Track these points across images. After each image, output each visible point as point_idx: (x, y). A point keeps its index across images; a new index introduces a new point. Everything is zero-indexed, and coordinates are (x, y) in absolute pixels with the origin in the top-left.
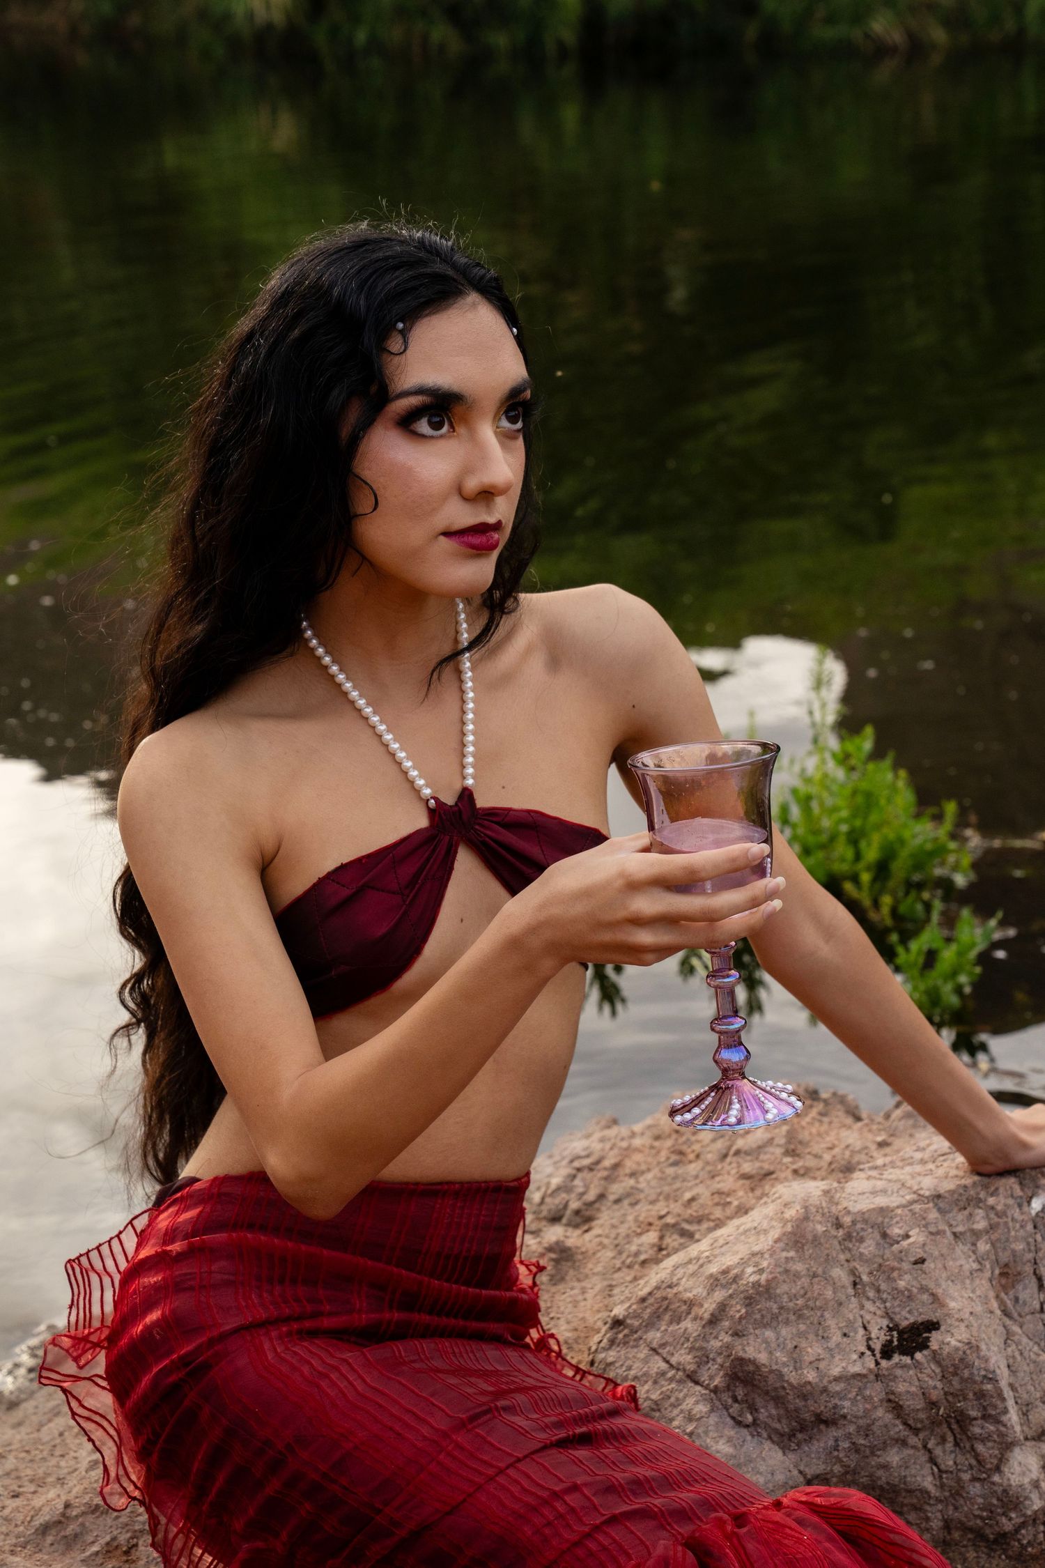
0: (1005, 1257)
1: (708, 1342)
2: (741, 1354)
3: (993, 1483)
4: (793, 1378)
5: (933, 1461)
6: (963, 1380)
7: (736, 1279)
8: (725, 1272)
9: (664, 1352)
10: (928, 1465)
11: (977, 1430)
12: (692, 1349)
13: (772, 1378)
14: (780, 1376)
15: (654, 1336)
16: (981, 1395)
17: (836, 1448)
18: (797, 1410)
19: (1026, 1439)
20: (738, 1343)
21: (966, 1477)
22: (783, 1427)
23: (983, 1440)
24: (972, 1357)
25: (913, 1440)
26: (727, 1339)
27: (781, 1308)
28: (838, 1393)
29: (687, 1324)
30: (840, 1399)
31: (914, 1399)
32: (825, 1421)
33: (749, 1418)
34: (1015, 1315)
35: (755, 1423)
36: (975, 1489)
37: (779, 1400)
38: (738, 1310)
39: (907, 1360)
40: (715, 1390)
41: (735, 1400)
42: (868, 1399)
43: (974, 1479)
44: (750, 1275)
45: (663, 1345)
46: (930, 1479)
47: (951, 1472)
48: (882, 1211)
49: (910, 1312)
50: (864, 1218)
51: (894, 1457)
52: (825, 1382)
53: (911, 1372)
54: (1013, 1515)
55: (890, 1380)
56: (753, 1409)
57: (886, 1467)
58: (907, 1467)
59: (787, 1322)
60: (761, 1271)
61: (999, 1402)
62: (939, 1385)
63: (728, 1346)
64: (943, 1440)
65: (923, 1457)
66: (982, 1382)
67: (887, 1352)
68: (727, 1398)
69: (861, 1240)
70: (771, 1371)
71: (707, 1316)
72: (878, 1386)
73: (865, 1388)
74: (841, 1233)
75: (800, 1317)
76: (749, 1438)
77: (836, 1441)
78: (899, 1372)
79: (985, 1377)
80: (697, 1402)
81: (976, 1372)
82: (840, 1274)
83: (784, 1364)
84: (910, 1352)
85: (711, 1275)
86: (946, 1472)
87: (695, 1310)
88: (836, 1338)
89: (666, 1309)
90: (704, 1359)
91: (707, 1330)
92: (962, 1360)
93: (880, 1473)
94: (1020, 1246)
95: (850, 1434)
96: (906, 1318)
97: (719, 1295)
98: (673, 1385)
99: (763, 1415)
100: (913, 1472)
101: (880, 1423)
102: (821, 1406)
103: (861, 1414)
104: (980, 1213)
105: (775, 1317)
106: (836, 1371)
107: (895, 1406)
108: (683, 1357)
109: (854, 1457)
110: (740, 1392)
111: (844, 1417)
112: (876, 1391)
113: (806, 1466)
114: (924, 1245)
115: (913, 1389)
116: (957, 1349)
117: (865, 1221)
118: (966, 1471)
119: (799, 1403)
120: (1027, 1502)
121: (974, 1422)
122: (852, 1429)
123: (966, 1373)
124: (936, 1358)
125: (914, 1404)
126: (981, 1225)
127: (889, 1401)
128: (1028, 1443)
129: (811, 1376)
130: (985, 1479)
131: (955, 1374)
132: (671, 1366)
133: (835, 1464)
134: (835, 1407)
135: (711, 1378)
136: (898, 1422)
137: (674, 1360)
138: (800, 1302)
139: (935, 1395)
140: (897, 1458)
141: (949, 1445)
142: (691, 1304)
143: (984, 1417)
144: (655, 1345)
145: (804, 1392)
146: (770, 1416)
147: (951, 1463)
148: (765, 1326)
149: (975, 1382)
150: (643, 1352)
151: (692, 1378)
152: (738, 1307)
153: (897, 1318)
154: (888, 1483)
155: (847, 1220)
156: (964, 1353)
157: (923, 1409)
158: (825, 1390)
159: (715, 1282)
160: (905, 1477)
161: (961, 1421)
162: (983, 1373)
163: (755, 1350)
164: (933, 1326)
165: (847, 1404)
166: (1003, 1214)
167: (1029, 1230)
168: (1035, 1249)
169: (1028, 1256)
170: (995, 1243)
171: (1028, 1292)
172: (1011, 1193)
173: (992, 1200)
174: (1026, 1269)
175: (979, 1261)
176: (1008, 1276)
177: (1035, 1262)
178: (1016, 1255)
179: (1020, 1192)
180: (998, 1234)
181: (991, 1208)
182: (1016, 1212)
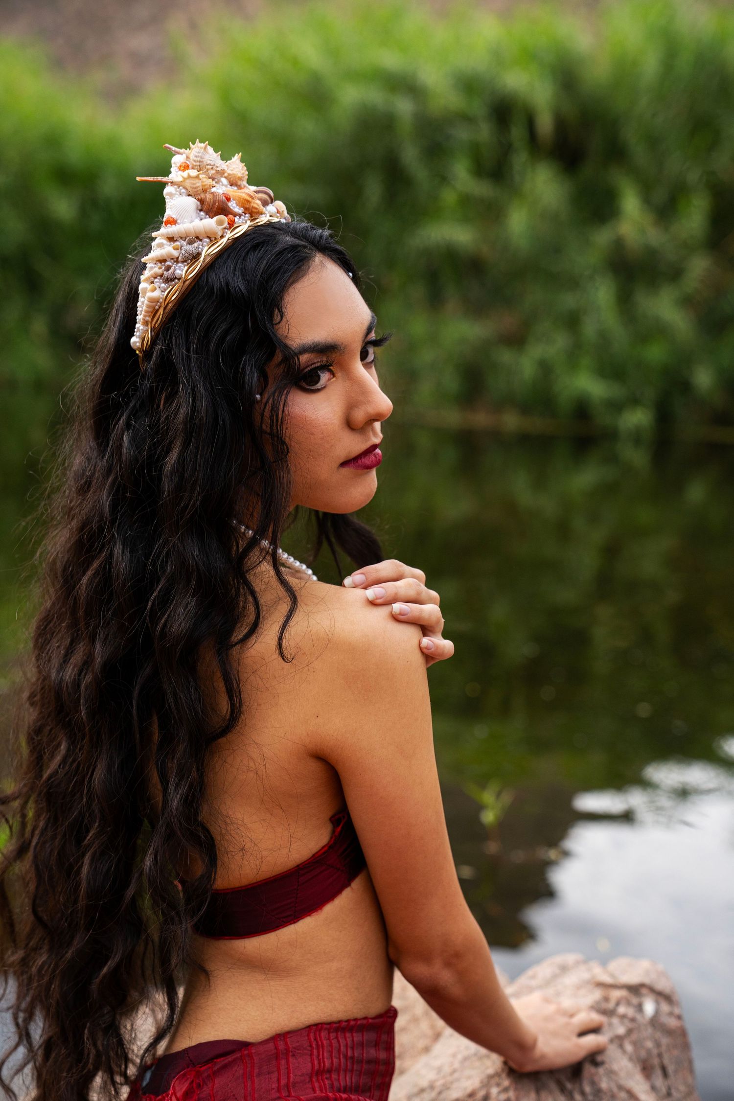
0: (643, 1054)
8: (471, 1095)
82: (550, 1084)
94: (649, 1044)
104: (617, 1020)
126: (621, 1030)
166: (633, 1020)
167: (650, 1030)
168: (658, 1045)
169: (655, 1052)
170: (635, 1044)
171: (659, 1081)
172: (629, 1003)
173: (622, 1010)
174: (656, 1061)
175: (631, 1059)
176: (647, 1069)
177: (660, 1055)
178: (649, 1052)
179: (635, 1000)
180: (634, 1036)
181: (623, 1017)
182: (638, 1017)
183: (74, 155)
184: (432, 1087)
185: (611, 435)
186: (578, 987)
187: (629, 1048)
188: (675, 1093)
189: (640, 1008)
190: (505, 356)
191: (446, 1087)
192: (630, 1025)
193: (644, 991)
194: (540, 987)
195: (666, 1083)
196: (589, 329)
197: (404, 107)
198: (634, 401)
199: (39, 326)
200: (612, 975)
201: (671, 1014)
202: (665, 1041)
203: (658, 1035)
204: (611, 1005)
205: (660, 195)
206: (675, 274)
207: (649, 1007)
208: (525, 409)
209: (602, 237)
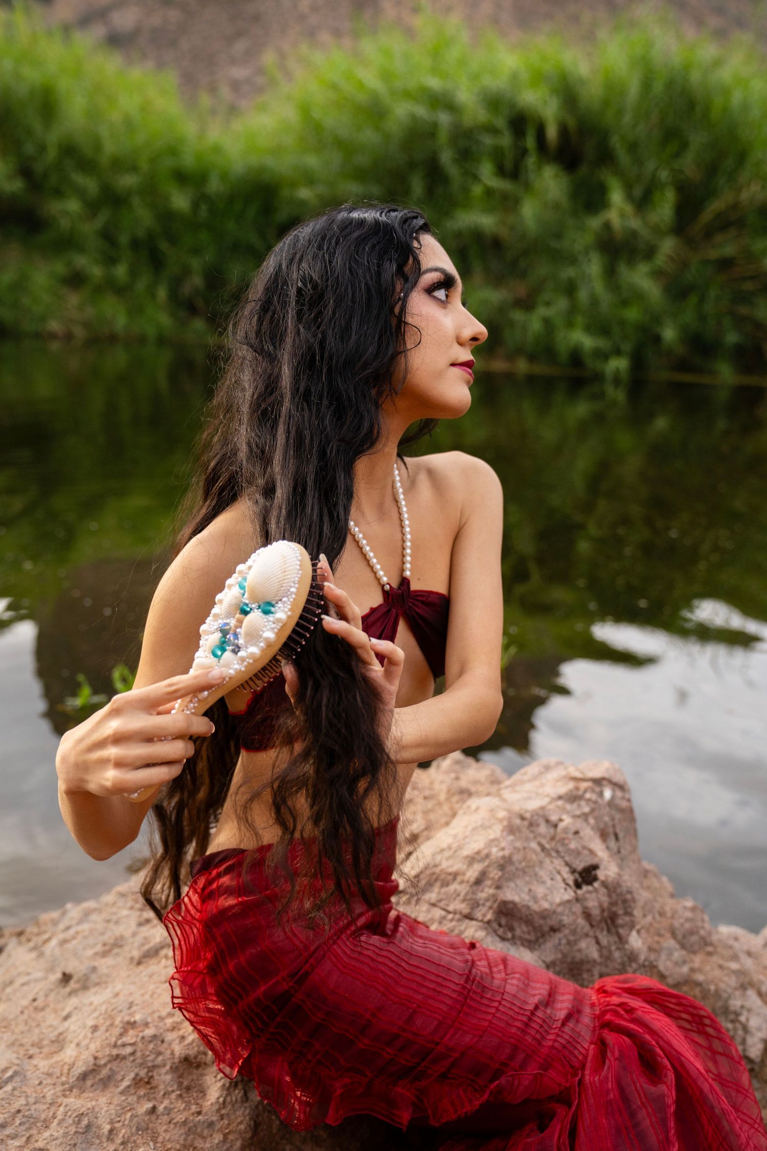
0: (602, 825)
1: (476, 894)
2: (504, 899)
3: (625, 949)
4: (535, 907)
5: (598, 942)
6: (617, 895)
7: (488, 856)
8: (478, 853)
9: (442, 904)
10: (596, 945)
11: (620, 921)
12: (464, 901)
13: (524, 910)
14: (528, 907)
15: (432, 896)
16: (625, 901)
17: (560, 944)
18: (541, 926)
20: (499, 892)
21: (614, 948)
22: (532, 937)
23: (622, 926)
25: (592, 933)
26: (492, 891)
27: (516, 869)
28: (560, 913)
29: (454, 887)
30: (562, 916)
31: (595, 909)
32: (554, 930)
33: (509, 935)
35: (513, 937)
36: (617, 955)
37: (528, 921)
38: (495, 873)
39: (590, 888)
40: (489, 922)
41: (500, 925)
42: (574, 913)
43: (617, 949)
44: (495, 852)
45: (440, 901)
46: (597, 953)
47: (606, 947)
48: (543, 808)
49: (580, 861)
50: (535, 813)
51: (583, 944)
52: (554, 907)
53: (593, 894)
55: (583, 901)
56: (511, 929)
57: (580, 950)
58: (586, 949)
59: (519, 877)
60: (503, 849)
62: (607, 899)
63: (494, 895)
64: (602, 930)
65: (593, 942)
66: (626, 895)
67: (578, 886)
68: (495, 926)
69: (538, 825)
70: (523, 906)
71: (472, 880)
72: (578, 905)
73: (572, 908)
74: (526, 823)
75: (524, 872)
76: (510, 946)
77: (560, 940)
78: (588, 896)
79: (627, 891)
80: (476, 931)
81: (623, 890)
82: (534, 845)
83: (529, 901)
84: (590, 883)
85: (467, 857)
86: (604, 947)
87: (459, 879)
88: (549, 882)
89: (436, 880)
90: (476, 904)
91: (475, 888)
94: (607, 819)
95: (566, 935)
96: (580, 865)
97: (477, 868)
98: (454, 923)
99: (518, 932)
101: (580, 926)
102: (552, 922)
103: (571, 922)
104: (583, 803)
105: (514, 875)
106: (558, 900)
107: (587, 915)
108: (458, 905)
109: (567, 947)
110: (503, 921)
111: (564, 926)
112: (577, 908)
115: (595, 904)
117: (537, 815)
118: (613, 945)
119: (542, 922)
120: (641, 956)
121: (619, 917)
122: (567, 932)
123: (619, 891)
124: (604, 884)
125: (596, 912)
126: (587, 809)
127: (584, 913)
129: (546, 905)
130: (622, 948)
132: (449, 912)
133: (559, 954)
134: (559, 920)
135: (484, 915)
136: (587, 924)
137: (451, 908)
138: (524, 864)
139: (606, 905)
141: (605, 933)
142: (455, 875)
143: (625, 914)
144: (433, 901)
145: (544, 915)
146: (523, 932)
147: (606, 942)
148: (511, 880)
149: (622, 895)
150: (424, 907)
151: (469, 917)
152: (495, 872)
153: (574, 866)
155: (528, 815)
157: (599, 914)
159: (472, 860)
161: (613, 917)
162: (626, 889)
163: (511, 894)
164: (595, 867)
165: (565, 918)
166: (596, 802)
167: (608, 809)
168: (613, 819)
169: (610, 823)
170: (596, 818)
171: (612, 843)
172: (593, 791)
173: (588, 795)
174: (611, 830)
175: (592, 829)
176: (604, 835)
177: (614, 826)
178: (606, 824)
179: (597, 789)
180: (596, 813)
181: (589, 800)
182: (600, 800)
183: (188, 161)
184: (449, 848)
185: (598, 377)
186: (557, 781)
187: (592, 821)
188: (623, 851)
189: (601, 794)
190: (518, 316)
191: (460, 848)
192: (593, 806)
193: (604, 783)
194: (530, 781)
195: (617, 845)
196: (583, 295)
197: (444, 118)
198: (618, 352)
199: (162, 293)
200: (582, 772)
201: (623, 798)
202: (618, 816)
203: (613, 812)
204: (580, 793)
205: (638, 192)
206: (650, 253)
207: (608, 794)
208: (532, 358)
209: (595, 223)
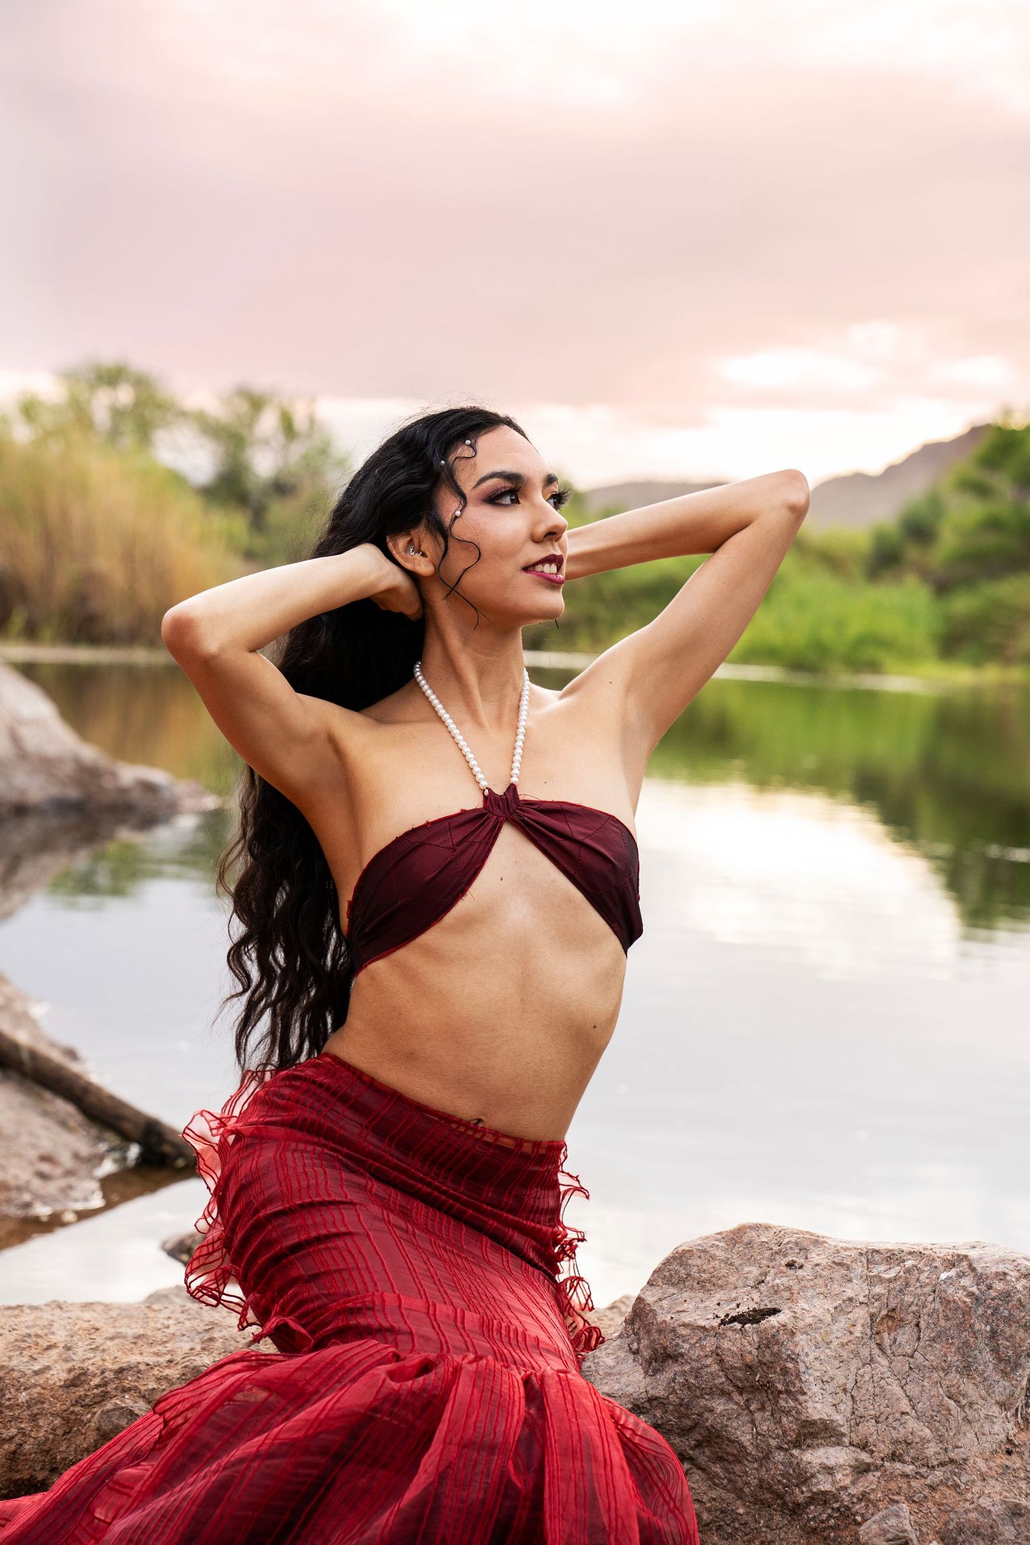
3: (792, 1455)
5: (753, 1422)
6: (773, 1354)
10: (749, 1425)
11: (782, 1403)
13: (650, 1316)
14: (654, 1314)
16: (785, 1371)
18: (656, 1342)
19: (851, 1444)
21: (773, 1443)
22: (648, 1355)
23: (788, 1413)
24: (782, 1337)
25: (736, 1397)
27: (688, 1275)
28: (683, 1336)
30: (683, 1342)
31: (733, 1357)
32: (670, 1356)
33: (636, 1347)
34: (889, 1352)
35: (637, 1350)
37: (651, 1335)
39: (741, 1328)
41: (633, 1331)
42: (703, 1348)
43: (780, 1448)
46: (749, 1437)
47: (764, 1436)
49: (770, 1302)
51: (719, 1405)
52: (676, 1325)
53: (737, 1336)
54: (804, 1489)
55: (722, 1338)
56: (638, 1339)
58: (729, 1419)
59: (692, 1288)
61: (797, 1382)
62: (755, 1352)
66: (786, 1360)
67: (733, 1320)
70: (651, 1310)
72: (713, 1340)
73: (705, 1339)
76: (631, 1361)
77: (675, 1374)
78: (729, 1333)
79: (789, 1355)
81: (783, 1350)
84: (747, 1324)
86: (760, 1435)
88: (711, 1303)
92: (773, 1336)
93: (706, 1415)
95: (685, 1371)
99: (641, 1344)
100: (735, 1424)
101: (709, 1370)
102: (670, 1343)
103: (694, 1357)
105: (682, 1281)
106: (686, 1320)
107: (721, 1359)
109: (687, 1393)
110: (636, 1325)
111: (682, 1355)
112: (710, 1343)
113: (653, 1388)
114: (817, 1265)
115: (735, 1349)
116: (773, 1327)
118: (774, 1439)
119: (658, 1337)
120: (814, 1480)
121: (781, 1396)
122: (687, 1368)
123: (778, 1351)
124: (758, 1331)
125: (734, 1361)
127: (718, 1355)
128: (851, 1448)
130: (787, 1450)
131: (767, 1347)
133: (671, 1394)
134: (677, 1345)
136: (721, 1374)
138: (706, 1276)
139: (751, 1360)
140: (721, 1408)
143: (788, 1392)
146: (644, 1346)
147: (765, 1428)
148: (673, 1285)
149: (781, 1358)
153: (762, 1304)
154: (712, 1426)
156: (778, 1331)
157: (740, 1369)
158: (674, 1330)
160: (727, 1426)
162: (789, 1352)
164: (775, 1311)
165: (686, 1346)
207: (947, 1274)
